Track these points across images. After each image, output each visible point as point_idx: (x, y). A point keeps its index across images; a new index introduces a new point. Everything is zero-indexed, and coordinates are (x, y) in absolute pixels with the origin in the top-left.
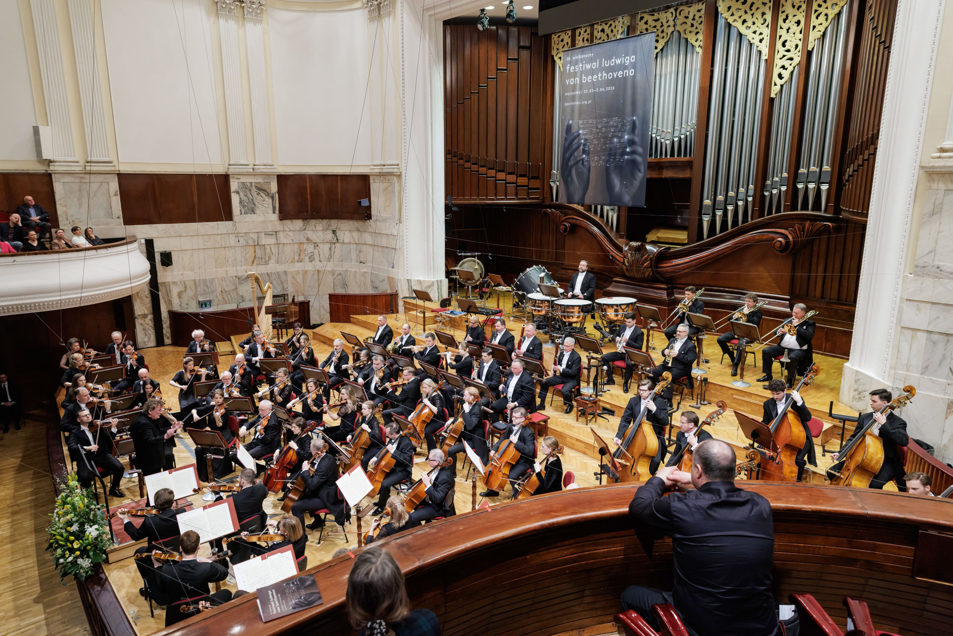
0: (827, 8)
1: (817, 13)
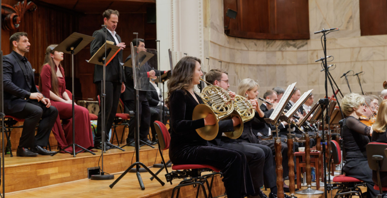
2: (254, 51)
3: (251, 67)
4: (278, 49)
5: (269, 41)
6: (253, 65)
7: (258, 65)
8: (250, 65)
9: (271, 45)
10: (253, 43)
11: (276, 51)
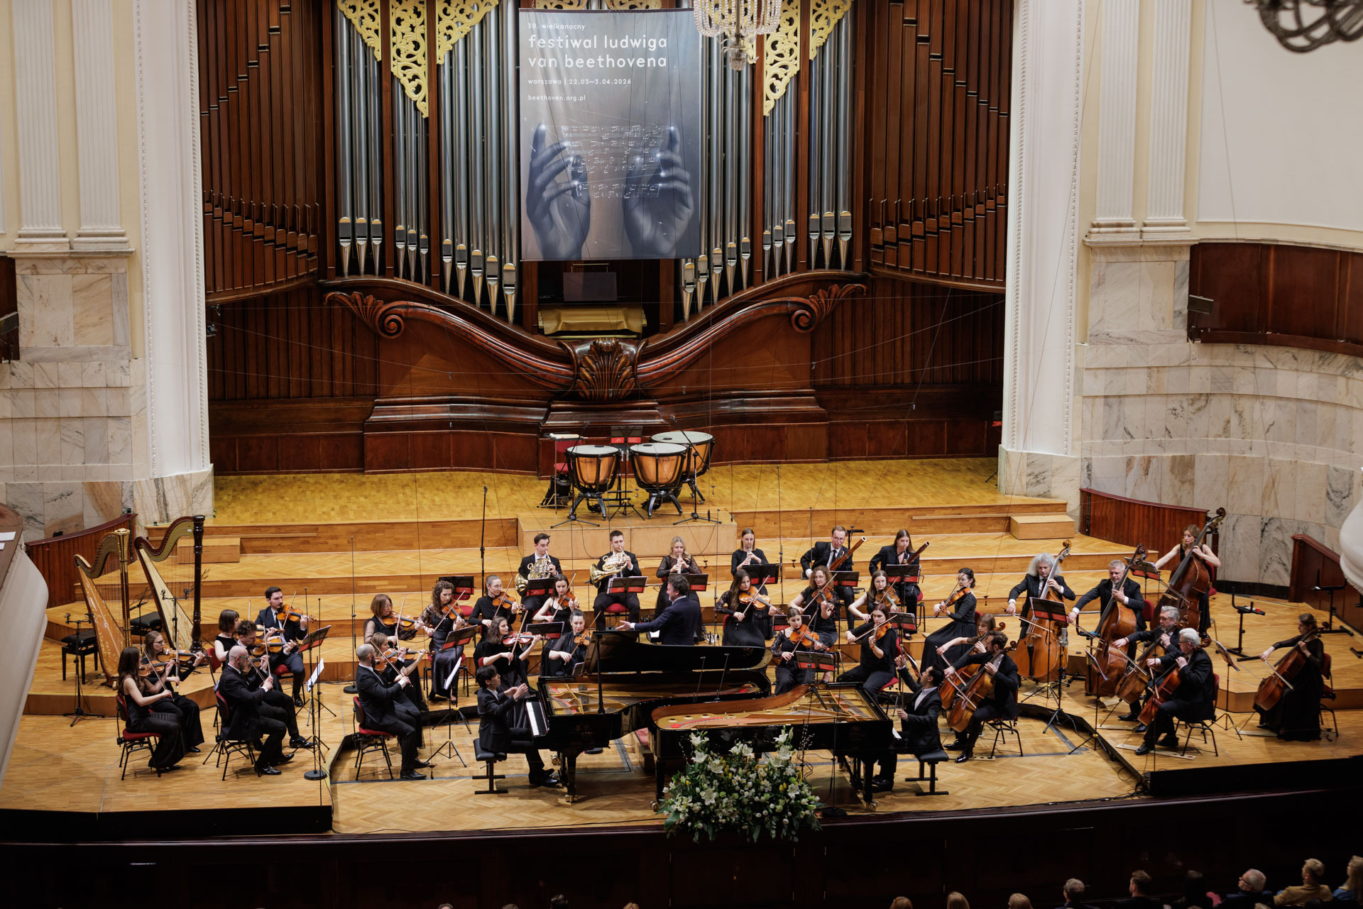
0: (827, 10)
1: (816, 14)
2: (1290, 370)
3: (1282, 403)
4: (1339, 372)
5: (1324, 354)
6: (1288, 399)
7: (1298, 400)
8: (1281, 398)
9: (1329, 361)
10: (1291, 355)
11: (1337, 375)
